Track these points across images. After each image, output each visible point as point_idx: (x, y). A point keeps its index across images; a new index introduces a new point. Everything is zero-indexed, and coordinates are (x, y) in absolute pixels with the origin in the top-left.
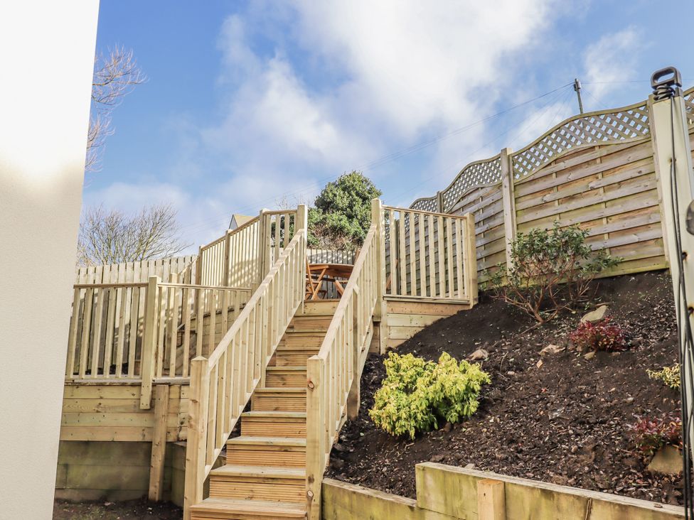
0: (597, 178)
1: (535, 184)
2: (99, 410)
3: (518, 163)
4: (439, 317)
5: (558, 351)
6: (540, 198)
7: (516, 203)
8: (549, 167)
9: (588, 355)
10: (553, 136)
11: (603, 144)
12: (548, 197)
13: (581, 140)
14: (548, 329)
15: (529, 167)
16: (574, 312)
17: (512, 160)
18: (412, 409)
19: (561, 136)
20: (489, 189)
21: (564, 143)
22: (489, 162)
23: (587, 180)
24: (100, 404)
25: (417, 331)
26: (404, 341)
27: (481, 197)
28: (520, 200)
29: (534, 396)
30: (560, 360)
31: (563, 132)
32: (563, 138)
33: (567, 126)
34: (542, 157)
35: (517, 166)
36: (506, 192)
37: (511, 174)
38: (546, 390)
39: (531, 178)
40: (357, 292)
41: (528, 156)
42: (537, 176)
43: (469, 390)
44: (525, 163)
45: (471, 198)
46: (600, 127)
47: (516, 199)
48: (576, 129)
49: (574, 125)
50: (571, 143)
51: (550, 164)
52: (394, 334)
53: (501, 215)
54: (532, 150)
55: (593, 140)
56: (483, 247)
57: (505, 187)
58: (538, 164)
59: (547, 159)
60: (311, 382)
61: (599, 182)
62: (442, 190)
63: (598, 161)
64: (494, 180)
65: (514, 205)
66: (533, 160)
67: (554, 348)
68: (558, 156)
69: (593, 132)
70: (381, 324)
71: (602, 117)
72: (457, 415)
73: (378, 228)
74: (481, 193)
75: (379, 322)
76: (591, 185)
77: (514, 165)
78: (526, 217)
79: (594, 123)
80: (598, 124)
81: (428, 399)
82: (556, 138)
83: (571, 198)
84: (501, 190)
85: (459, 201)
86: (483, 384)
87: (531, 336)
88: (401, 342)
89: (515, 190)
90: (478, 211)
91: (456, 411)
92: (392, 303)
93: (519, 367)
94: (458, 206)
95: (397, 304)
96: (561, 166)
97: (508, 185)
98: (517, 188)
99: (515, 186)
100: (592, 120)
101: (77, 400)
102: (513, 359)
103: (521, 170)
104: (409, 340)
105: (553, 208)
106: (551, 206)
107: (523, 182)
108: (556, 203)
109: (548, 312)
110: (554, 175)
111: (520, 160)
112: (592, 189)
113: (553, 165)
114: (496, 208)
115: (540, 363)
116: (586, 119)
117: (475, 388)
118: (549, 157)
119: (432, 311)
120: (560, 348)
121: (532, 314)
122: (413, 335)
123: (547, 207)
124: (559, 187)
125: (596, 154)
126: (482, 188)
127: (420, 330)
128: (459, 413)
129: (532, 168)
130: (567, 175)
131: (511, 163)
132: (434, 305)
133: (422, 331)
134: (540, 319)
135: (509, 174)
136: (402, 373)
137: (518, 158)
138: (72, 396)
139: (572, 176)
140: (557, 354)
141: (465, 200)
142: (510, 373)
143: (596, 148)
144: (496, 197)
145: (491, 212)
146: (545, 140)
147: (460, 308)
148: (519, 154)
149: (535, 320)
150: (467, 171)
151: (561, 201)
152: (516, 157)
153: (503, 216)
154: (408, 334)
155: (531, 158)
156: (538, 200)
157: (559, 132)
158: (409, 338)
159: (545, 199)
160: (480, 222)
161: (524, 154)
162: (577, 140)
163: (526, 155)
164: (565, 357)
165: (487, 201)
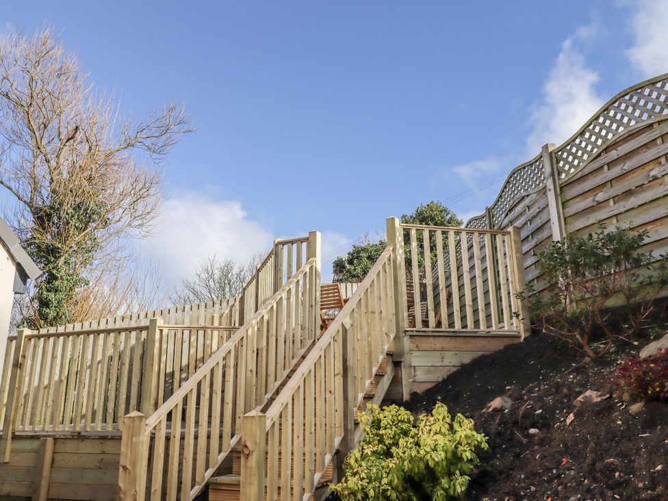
0: (660, 163)
1: (584, 182)
2: (101, 466)
3: (563, 159)
4: (481, 354)
5: (599, 399)
6: (591, 198)
7: (563, 208)
8: (599, 159)
9: (636, 408)
10: (601, 120)
11: (663, 119)
12: (601, 196)
13: (635, 118)
14: (600, 367)
15: (576, 162)
16: (636, 343)
17: (555, 157)
18: (383, 483)
19: (610, 118)
20: (534, 196)
21: (614, 126)
22: (532, 164)
23: (647, 168)
24: (102, 459)
25: (451, 371)
26: (434, 384)
27: (528, 207)
28: (568, 204)
29: (550, 470)
30: (598, 414)
31: (612, 113)
32: (613, 120)
33: (616, 105)
34: (589, 148)
35: (561, 164)
36: (551, 196)
37: (556, 173)
38: (568, 462)
39: (579, 175)
40: (348, 326)
41: (574, 150)
42: (586, 171)
43: (454, 459)
44: (570, 158)
45: (518, 209)
46: (658, 97)
47: (563, 203)
48: (627, 107)
49: (625, 101)
50: (622, 124)
51: (599, 155)
52: (421, 376)
53: (548, 226)
54: (577, 141)
55: (650, 116)
56: (534, 266)
57: (550, 190)
58: (585, 157)
59: (596, 150)
60: (246, 446)
61: (663, 168)
62: (490, 205)
63: (659, 141)
64: (539, 184)
65: (561, 212)
66: (580, 153)
67: (593, 395)
68: (608, 143)
69: (650, 106)
70: (403, 365)
71: (659, 85)
72: (445, 494)
73: (394, 250)
74: (527, 201)
75: (400, 362)
76: (652, 173)
77: (558, 162)
78: (576, 224)
79: (650, 95)
80: (655, 95)
81: (403, 471)
82: (604, 122)
83: (628, 193)
84: (546, 196)
85: (507, 215)
86: (478, 450)
87: (574, 378)
88: (429, 386)
89: (561, 192)
90: (526, 224)
91: (443, 489)
92: (417, 338)
93: (545, 423)
94: (506, 221)
95: (423, 340)
96: (614, 154)
97: (552, 187)
98: (564, 189)
99: (561, 188)
100: (647, 91)
101: (81, 455)
102: (540, 411)
103: (567, 167)
104: (439, 383)
105: (607, 209)
106: (605, 207)
107: (571, 181)
108: (611, 202)
109: (603, 344)
110: (606, 167)
111: (565, 155)
112: (655, 178)
113: (603, 155)
114: (543, 218)
115: (571, 417)
116: (639, 91)
117: (464, 456)
118: (598, 147)
119: (469, 346)
120: (601, 396)
121: (581, 346)
122: (445, 377)
123: (600, 208)
124: (613, 182)
125: (655, 133)
126: (528, 196)
127: (455, 369)
128: (446, 490)
129: (579, 163)
130: (622, 166)
131: (555, 160)
132: (472, 339)
133: (458, 370)
134: (591, 353)
135: (552, 174)
136: (382, 432)
137: (562, 154)
138: (77, 450)
139: (628, 165)
140: (597, 404)
141: (512, 213)
142: (532, 431)
143: (655, 126)
144: (541, 204)
145: (538, 222)
146: (591, 127)
147: (508, 342)
148: (563, 149)
149: (583, 355)
150: (512, 179)
151: (616, 198)
152: (560, 153)
153: (551, 227)
154: (439, 376)
155: (577, 151)
156: (588, 202)
157: (608, 113)
158: (440, 379)
159: (597, 199)
160: (528, 237)
161: (568, 148)
162: (630, 120)
163: (571, 148)
164: (607, 408)
165: (535, 210)
